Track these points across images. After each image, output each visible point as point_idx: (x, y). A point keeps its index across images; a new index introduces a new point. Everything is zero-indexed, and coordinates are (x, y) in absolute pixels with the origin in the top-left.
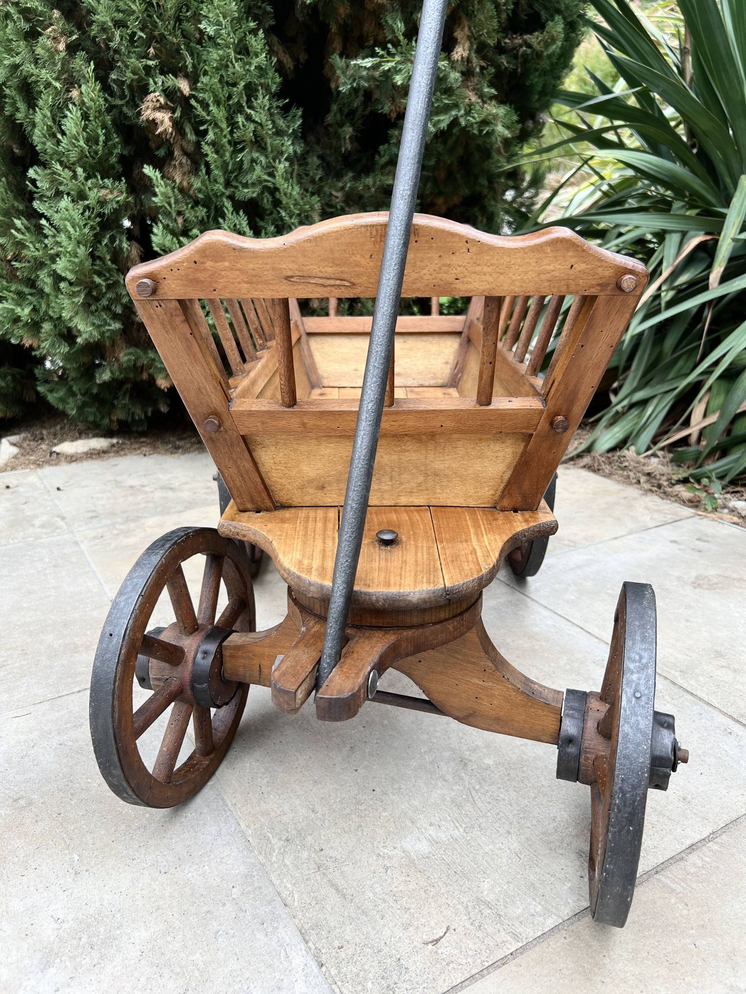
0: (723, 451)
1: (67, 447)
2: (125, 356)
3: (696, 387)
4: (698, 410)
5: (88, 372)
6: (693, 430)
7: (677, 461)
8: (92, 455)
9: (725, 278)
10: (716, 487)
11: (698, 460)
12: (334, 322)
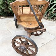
0: (51, 16)
1: (2, 18)
2: (6, 10)
3: (49, 11)
4: (49, 13)
5: (3, 12)
6: (48, 15)
7: (47, 17)
8: (4, 18)
9: (51, 3)
10: (50, 19)
11: (49, 17)
12: (26, 7)
